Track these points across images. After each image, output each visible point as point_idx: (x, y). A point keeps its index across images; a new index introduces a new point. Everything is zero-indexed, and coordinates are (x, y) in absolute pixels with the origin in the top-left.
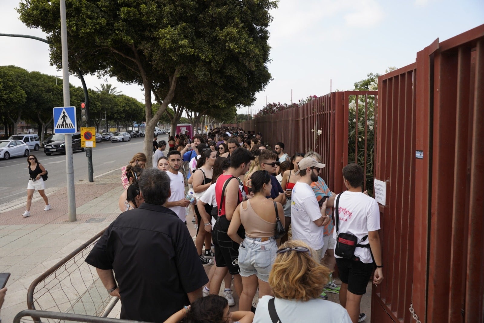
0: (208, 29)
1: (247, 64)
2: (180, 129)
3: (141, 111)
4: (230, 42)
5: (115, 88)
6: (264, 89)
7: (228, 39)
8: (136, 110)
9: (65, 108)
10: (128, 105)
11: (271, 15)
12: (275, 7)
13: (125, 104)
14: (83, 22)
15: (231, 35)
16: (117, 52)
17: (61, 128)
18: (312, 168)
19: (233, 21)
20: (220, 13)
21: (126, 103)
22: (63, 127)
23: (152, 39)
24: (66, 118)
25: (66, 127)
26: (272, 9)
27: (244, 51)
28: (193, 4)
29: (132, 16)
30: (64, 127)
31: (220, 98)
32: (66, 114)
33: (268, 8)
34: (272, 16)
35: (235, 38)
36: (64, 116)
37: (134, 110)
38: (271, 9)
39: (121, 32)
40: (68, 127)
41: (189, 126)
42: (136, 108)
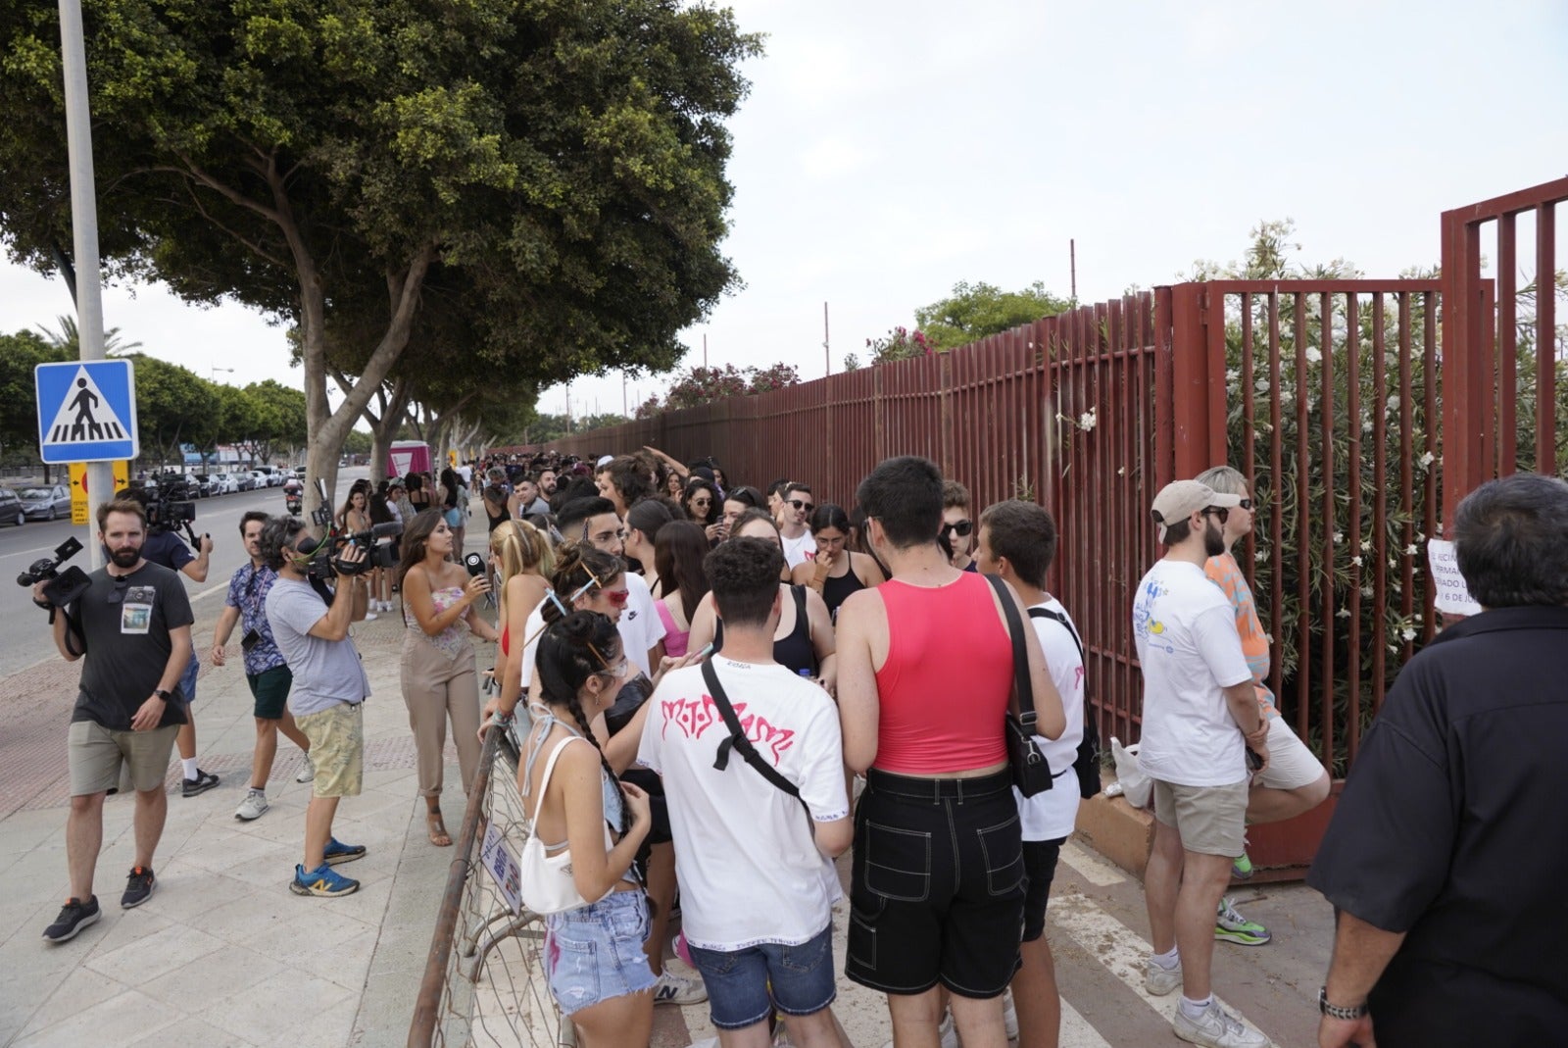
0: (548, 108)
1: (681, 228)
2: (390, 458)
3: (213, 408)
4: (630, 155)
5: (114, 331)
6: (708, 317)
7: (620, 145)
8: (198, 405)
9: (86, 366)
10: (169, 389)
11: (743, 75)
12: (756, 54)
13: (157, 385)
14: (112, 61)
15: (632, 132)
16: (215, 186)
17: (68, 441)
18: (1206, 512)
19: (627, 88)
20: (589, 64)
21: (161, 383)
22: (78, 436)
23: (360, 133)
24: (92, 402)
25: (92, 437)
26: (747, 59)
27: (672, 186)
28: (500, 23)
29: (285, 49)
30: (83, 438)
31: (580, 341)
32: (91, 386)
33: (733, 54)
34: (748, 79)
35: (642, 143)
36: (84, 397)
37: (191, 404)
38: (743, 58)
39: (247, 102)
40: (101, 437)
41: (422, 449)
42: (197, 398)
